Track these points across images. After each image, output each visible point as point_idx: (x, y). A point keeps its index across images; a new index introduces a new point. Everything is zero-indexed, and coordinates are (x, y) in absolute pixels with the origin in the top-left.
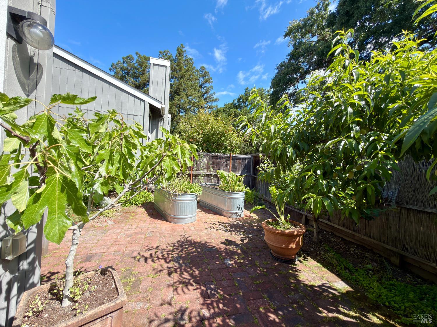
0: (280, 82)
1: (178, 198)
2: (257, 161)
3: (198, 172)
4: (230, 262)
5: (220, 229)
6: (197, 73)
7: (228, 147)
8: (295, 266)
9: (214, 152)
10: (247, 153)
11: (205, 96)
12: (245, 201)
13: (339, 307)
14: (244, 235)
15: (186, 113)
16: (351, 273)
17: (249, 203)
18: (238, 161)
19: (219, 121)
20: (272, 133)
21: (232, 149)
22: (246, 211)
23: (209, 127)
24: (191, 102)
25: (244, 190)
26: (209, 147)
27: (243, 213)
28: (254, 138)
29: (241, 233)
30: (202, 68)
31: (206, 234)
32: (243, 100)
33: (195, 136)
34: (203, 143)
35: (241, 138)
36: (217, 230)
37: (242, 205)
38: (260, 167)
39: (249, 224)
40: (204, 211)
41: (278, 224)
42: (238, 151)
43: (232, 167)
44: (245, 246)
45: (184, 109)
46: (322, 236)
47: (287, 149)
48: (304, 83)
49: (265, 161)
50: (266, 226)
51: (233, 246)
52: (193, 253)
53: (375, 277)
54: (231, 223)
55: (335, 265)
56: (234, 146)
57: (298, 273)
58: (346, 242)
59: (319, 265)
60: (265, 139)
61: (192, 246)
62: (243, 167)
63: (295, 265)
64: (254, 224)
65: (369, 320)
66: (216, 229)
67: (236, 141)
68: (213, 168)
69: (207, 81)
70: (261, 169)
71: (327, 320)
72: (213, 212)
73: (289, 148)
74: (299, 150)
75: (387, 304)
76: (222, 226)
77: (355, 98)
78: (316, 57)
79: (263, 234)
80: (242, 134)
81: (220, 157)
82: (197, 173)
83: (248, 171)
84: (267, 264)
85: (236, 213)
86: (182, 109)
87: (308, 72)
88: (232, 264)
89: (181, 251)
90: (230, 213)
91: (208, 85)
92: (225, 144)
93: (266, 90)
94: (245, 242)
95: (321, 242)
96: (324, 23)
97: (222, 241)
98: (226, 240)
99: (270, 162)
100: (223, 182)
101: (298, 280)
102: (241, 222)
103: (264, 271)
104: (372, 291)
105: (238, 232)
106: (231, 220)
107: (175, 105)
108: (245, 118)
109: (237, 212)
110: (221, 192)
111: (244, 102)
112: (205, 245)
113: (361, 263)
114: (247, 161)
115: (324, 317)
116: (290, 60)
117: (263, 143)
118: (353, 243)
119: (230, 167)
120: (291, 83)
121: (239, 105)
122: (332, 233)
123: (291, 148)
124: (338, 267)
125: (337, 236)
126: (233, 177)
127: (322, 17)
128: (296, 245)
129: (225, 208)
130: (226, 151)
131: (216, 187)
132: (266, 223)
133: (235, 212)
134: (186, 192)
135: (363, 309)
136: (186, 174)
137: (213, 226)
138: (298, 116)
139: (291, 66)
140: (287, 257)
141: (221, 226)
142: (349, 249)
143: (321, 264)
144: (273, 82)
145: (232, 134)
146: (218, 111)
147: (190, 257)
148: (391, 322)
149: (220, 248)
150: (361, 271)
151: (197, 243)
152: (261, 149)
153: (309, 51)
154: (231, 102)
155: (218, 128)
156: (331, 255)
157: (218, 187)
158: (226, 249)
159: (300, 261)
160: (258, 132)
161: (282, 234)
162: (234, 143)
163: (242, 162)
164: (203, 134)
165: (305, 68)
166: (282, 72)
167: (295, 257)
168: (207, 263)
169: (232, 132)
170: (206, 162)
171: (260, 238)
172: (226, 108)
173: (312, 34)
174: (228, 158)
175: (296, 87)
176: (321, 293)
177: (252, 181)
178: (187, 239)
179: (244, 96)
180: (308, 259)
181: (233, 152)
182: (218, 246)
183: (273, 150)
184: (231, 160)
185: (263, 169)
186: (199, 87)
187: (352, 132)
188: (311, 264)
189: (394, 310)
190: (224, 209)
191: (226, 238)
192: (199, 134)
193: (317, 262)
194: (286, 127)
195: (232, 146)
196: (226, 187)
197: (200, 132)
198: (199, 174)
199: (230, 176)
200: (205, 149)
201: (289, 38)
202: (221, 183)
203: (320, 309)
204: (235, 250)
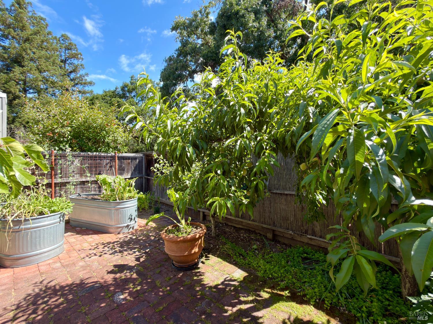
0: (170, 76)
1: (25, 225)
2: (150, 162)
3: (65, 180)
4: (122, 297)
5: (105, 253)
6: (55, 41)
7: (112, 145)
8: (198, 270)
9: (90, 150)
10: (137, 152)
11: (72, 76)
12: (138, 208)
13: (240, 297)
14: (139, 252)
15: (39, 96)
16: (244, 258)
17: (143, 209)
18: (125, 161)
19: (96, 111)
20: (169, 130)
21: (117, 147)
22: (140, 219)
23: (80, 118)
24: (47, 80)
25: (137, 196)
26: (83, 145)
27: (137, 223)
28: (146, 134)
29: (136, 250)
30: (65, 38)
31: (82, 267)
32: (128, 89)
33: (57, 128)
34: (71, 139)
35: (129, 134)
36: (100, 256)
37: (135, 214)
38: (155, 168)
39: (145, 235)
40: (78, 233)
41: (179, 230)
42: (126, 149)
43: (119, 169)
44: (141, 266)
45: (34, 89)
46: (218, 229)
47: (187, 148)
48: (192, 82)
49: (160, 161)
50: (166, 236)
51: (125, 272)
52: (57, 306)
53: (260, 256)
54: (121, 240)
55: (232, 255)
56: (120, 144)
57: (202, 277)
58: (238, 230)
59: (220, 260)
60: (160, 136)
61: (56, 295)
62: (133, 168)
63: (199, 268)
64: (151, 234)
65: (262, 298)
66: (99, 254)
67: (122, 138)
68: (91, 172)
69: (75, 56)
70: (156, 170)
71: (232, 318)
72: (93, 231)
73: (189, 147)
74: (198, 150)
75: (270, 276)
76: (108, 248)
77: (246, 100)
78: (201, 59)
79: (163, 244)
80: (130, 128)
81: (100, 157)
82: (63, 181)
83: (140, 172)
84: (170, 279)
85: (128, 226)
86: (30, 89)
87: (195, 72)
88: (126, 298)
89: (35, 312)
90: (120, 227)
91: (76, 62)
92: (106, 140)
93: (155, 83)
94: (142, 260)
95: (218, 236)
96: (207, 29)
97: (109, 270)
98: (115, 266)
99: (166, 162)
100: (106, 190)
101: (204, 285)
102: (134, 236)
103: (167, 290)
104: (260, 269)
105: (131, 250)
106: (121, 236)
107: (15, 81)
108: (132, 108)
109: (129, 224)
110: (104, 203)
111: (130, 92)
112: (82, 284)
113: (249, 246)
114: (138, 160)
115: (230, 315)
116: (179, 55)
117: (158, 142)
118: (242, 229)
119: (115, 169)
120: (181, 79)
121: (124, 94)
122: (225, 223)
123: (191, 148)
124: (234, 257)
125: (230, 226)
126: (120, 183)
127: (205, 22)
128: (198, 248)
129: (112, 223)
130: (109, 149)
131: (96, 197)
132: (166, 232)
133: (126, 225)
134: (41, 213)
135: (256, 289)
136: (43, 185)
137: (94, 252)
138: (194, 112)
139: (179, 62)
140: (190, 263)
141: (106, 248)
142: (240, 235)
143: (221, 259)
144: (162, 75)
145: (117, 128)
146: (93, 98)
147: (52, 315)
148: (275, 292)
149: (105, 282)
150: (251, 253)
151: (67, 286)
152: (156, 148)
153: (195, 52)
154: (113, 89)
155: (94, 121)
156: (228, 247)
157: (99, 198)
158: (115, 279)
159: (203, 263)
160: (151, 127)
161: (185, 241)
162: (120, 140)
163: (132, 162)
164: (71, 127)
165: (193, 68)
166: (172, 67)
167: (198, 260)
168: (85, 312)
169: (116, 126)
170: (79, 165)
171: (159, 250)
172: (106, 95)
173: (197, 36)
174: (113, 158)
175: (185, 85)
176: (224, 290)
177: (145, 183)
178: (46, 286)
179: (130, 85)
180: (209, 257)
181: (119, 150)
182: (103, 279)
183: (170, 149)
184: (117, 161)
185: (158, 170)
186: (62, 61)
187: (244, 132)
188: (213, 262)
189: (275, 279)
190: (110, 223)
191: (115, 263)
192: (63, 126)
193: (218, 257)
194: (184, 123)
195: (117, 143)
196: (112, 196)
197: (65, 123)
198: (67, 183)
199: (116, 181)
200: (75, 147)
201: (176, 33)
202: (104, 191)
203: (226, 308)
204: (129, 277)
